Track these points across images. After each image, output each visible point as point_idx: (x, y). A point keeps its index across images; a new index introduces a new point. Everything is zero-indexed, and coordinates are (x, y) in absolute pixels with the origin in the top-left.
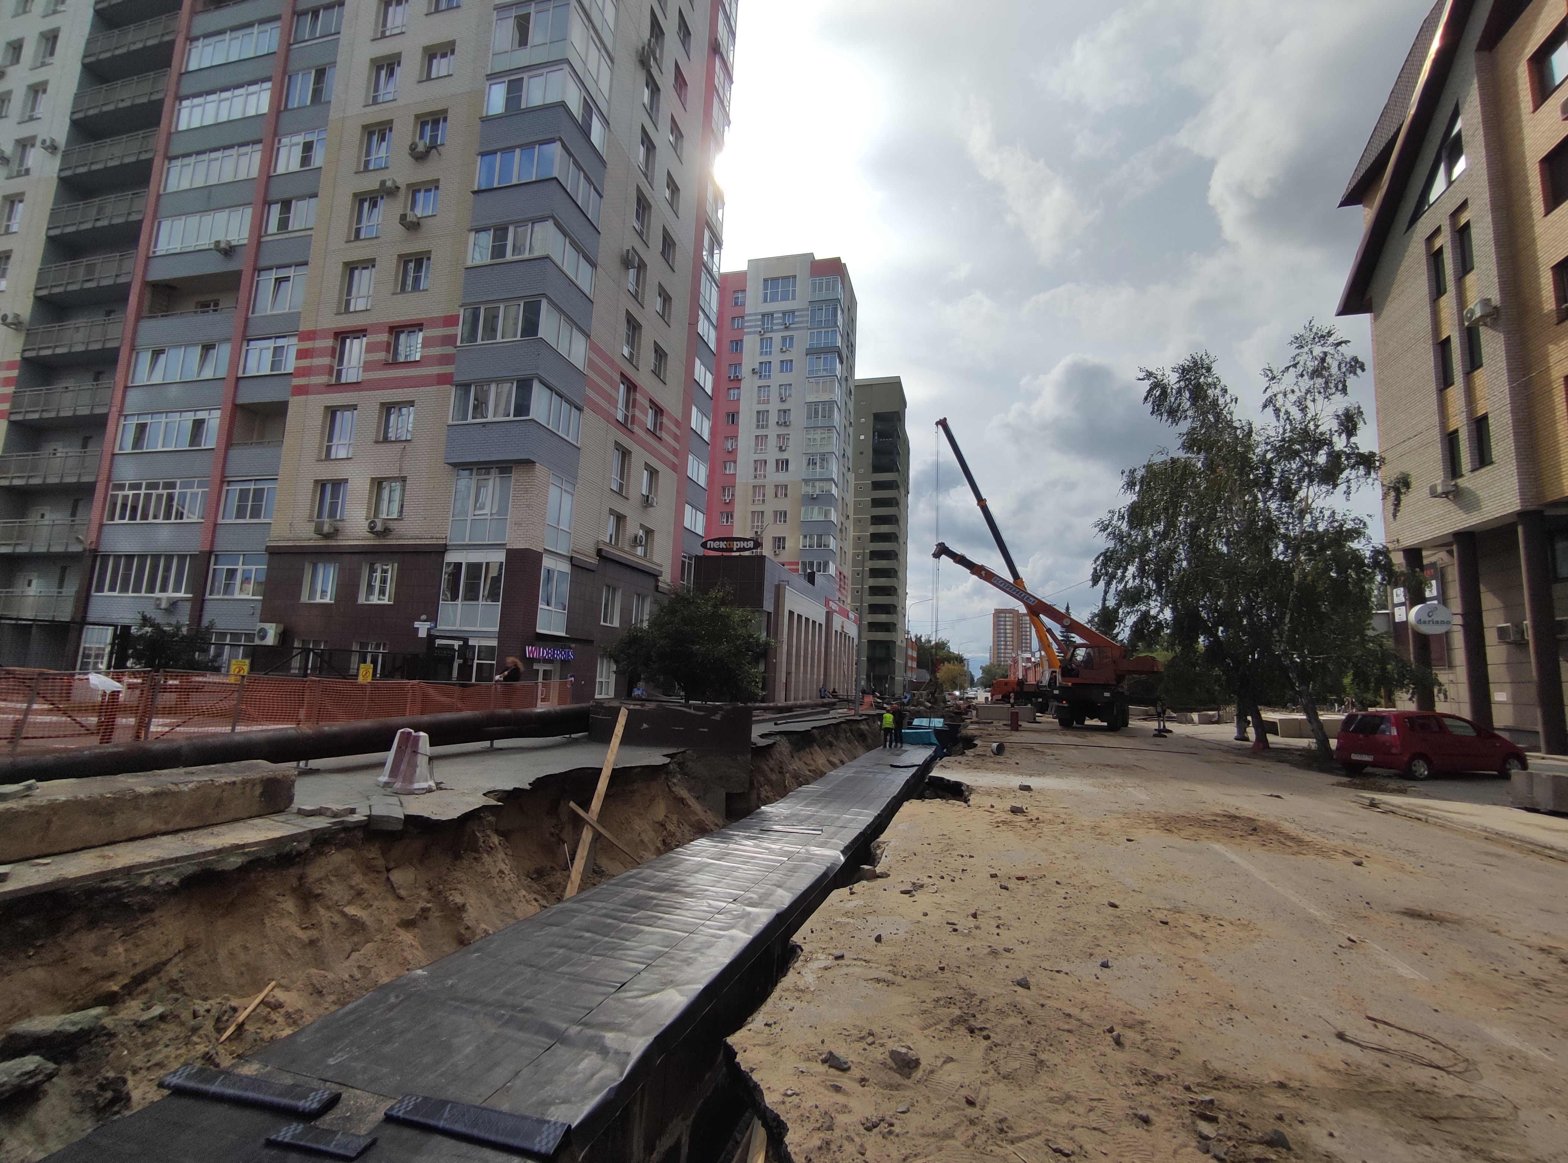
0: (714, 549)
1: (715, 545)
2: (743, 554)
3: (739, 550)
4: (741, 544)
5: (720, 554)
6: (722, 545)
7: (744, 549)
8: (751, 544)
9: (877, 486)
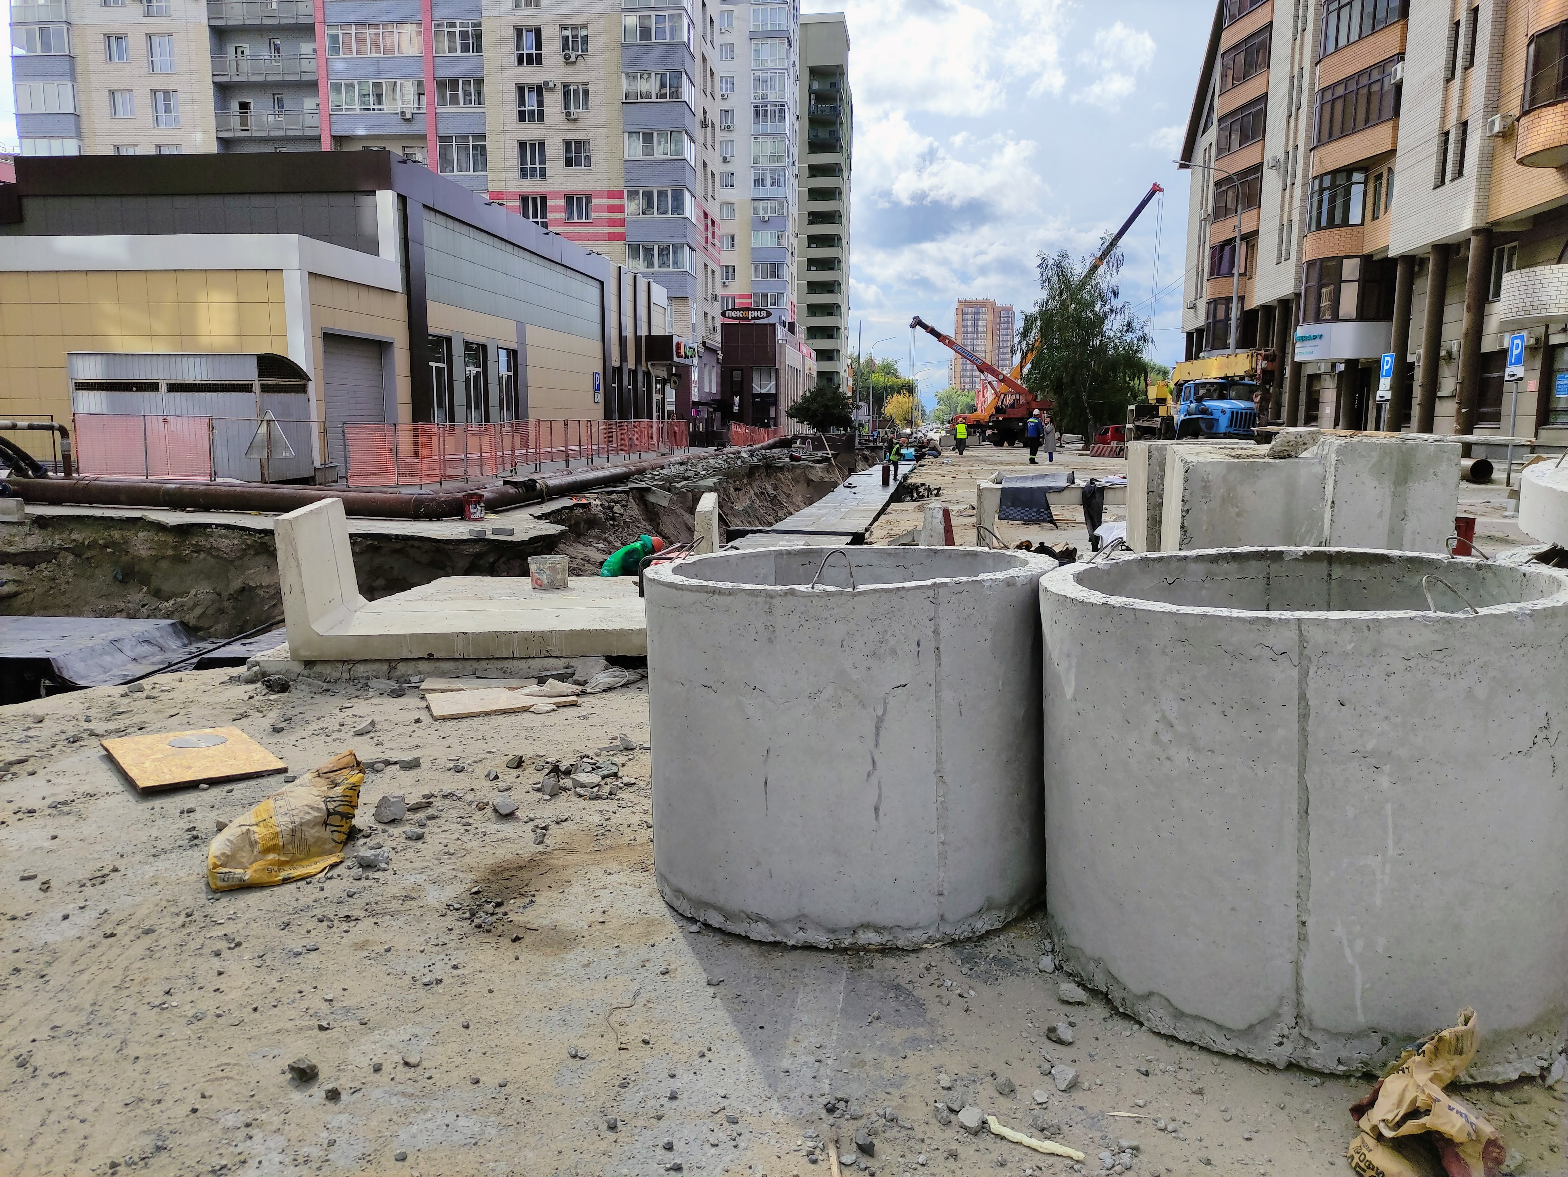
0: (732, 318)
1: (734, 314)
2: (757, 321)
3: (754, 318)
4: (756, 314)
5: (737, 322)
6: (739, 314)
7: (758, 318)
8: (764, 314)
9: (815, 171)
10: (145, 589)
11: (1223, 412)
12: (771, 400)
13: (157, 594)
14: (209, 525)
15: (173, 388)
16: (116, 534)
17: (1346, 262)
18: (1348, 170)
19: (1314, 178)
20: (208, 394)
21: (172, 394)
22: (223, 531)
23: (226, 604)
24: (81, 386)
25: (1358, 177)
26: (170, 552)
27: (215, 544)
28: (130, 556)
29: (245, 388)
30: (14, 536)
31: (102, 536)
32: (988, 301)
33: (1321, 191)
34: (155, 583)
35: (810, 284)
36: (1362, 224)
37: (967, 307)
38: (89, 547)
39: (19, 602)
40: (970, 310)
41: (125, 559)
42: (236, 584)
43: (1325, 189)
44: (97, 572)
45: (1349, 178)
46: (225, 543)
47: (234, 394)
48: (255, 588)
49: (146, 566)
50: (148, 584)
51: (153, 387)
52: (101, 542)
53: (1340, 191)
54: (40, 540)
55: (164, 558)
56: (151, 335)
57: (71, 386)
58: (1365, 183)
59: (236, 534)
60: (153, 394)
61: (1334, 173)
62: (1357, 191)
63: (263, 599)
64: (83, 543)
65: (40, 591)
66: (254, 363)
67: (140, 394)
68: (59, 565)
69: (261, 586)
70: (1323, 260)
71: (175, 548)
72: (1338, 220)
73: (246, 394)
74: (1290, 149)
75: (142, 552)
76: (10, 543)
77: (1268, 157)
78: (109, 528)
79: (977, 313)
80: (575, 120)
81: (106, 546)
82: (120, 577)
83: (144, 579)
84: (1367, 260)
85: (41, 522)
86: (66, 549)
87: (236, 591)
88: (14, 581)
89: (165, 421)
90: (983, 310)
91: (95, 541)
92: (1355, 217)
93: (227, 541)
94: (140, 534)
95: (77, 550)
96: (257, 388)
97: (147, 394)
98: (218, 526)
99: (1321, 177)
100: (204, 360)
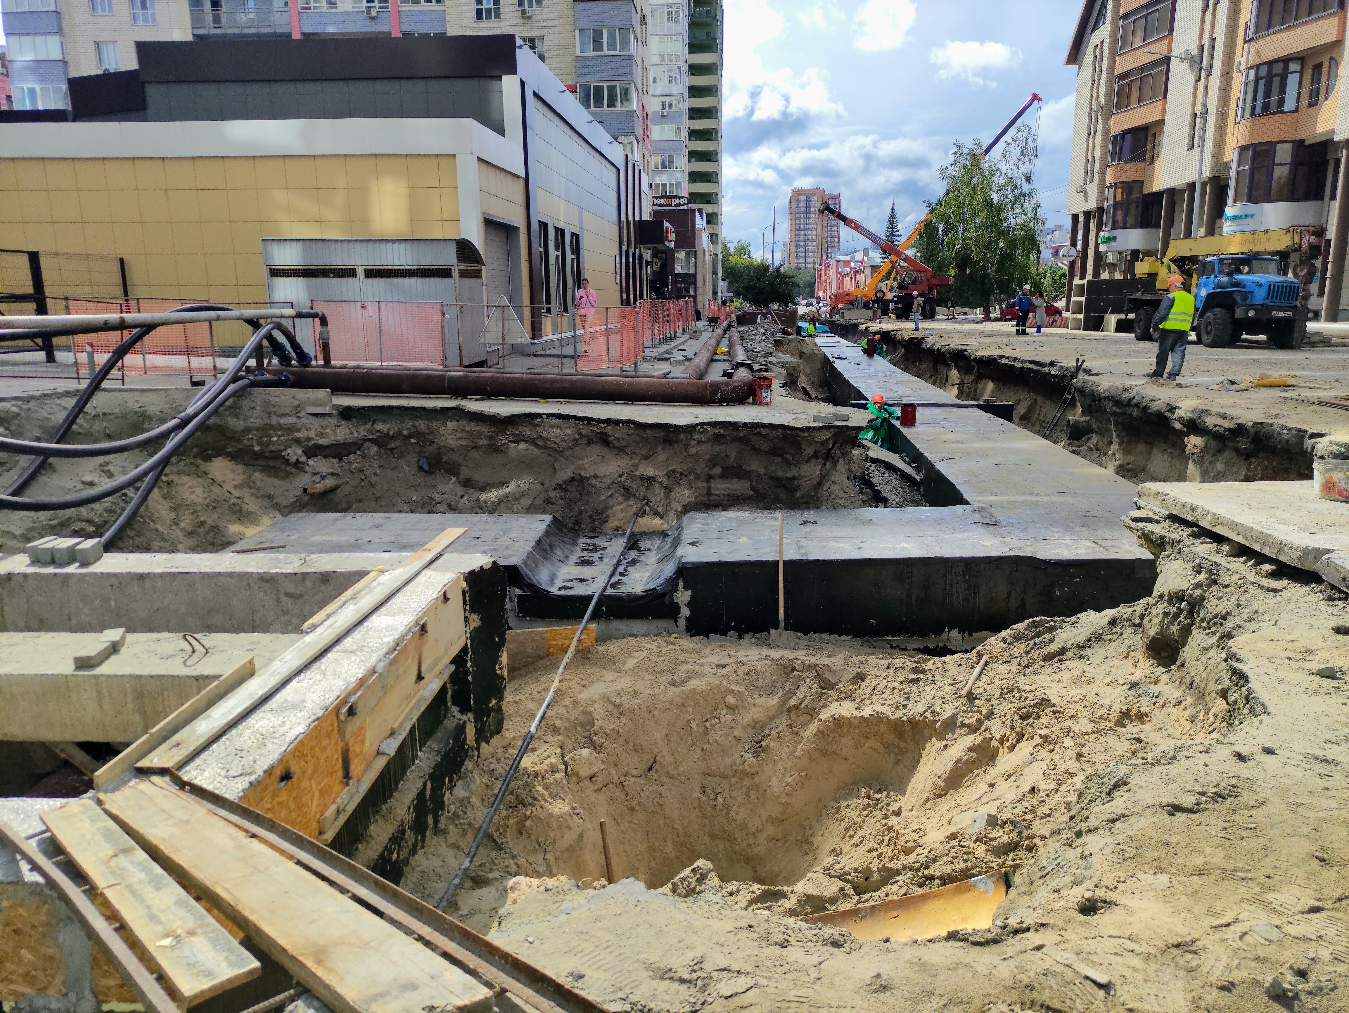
0: (657, 205)
1: (658, 201)
2: (680, 208)
3: (676, 205)
4: (678, 201)
5: (664, 209)
6: (663, 201)
7: (680, 205)
8: (685, 201)
9: (694, 70)
10: (454, 479)
11: (1259, 285)
12: (691, 279)
13: (468, 483)
14: (539, 415)
15: (371, 273)
16: (422, 425)
17: (1279, 146)
18: (1286, 61)
19: (1249, 68)
20: (407, 280)
21: (370, 280)
22: (556, 421)
23: (552, 494)
24: (276, 273)
25: (1294, 67)
26: (484, 442)
27: (544, 434)
28: (435, 446)
29: (444, 273)
30: (325, 428)
31: (406, 427)
32: (818, 190)
33: (1257, 79)
34: (465, 472)
35: (691, 174)
36: (1297, 110)
37: (799, 195)
38: (393, 438)
39: (339, 495)
40: (803, 198)
41: (431, 449)
42: (565, 474)
43: (1261, 78)
44: (401, 462)
45: (1286, 67)
46: (554, 433)
47: (433, 280)
48: (589, 478)
49: (456, 457)
50: (456, 474)
51: (350, 273)
52: (405, 432)
53: (1276, 81)
54: (348, 431)
55: (476, 447)
56: (321, 222)
57: (266, 272)
58: (1301, 72)
59: (571, 423)
60: (350, 280)
61: (1271, 63)
62: (1293, 80)
63: (599, 490)
64: (388, 434)
65: (354, 483)
66: (453, 249)
67: (337, 280)
68: (364, 456)
69: (596, 477)
70: (1256, 145)
71: (490, 438)
72: (1273, 108)
73: (446, 280)
74: (1206, 41)
75: (451, 442)
76: (322, 435)
77: (1177, 50)
78: (415, 418)
79: (808, 201)
80: (530, 18)
81: (410, 436)
82: (426, 467)
83: (453, 470)
84: (1299, 145)
85: (347, 414)
86: (369, 440)
87: (564, 482)
88: (333, 474)
89: (363, 307)
90: (814, 198)
91: (399, 433)
92: (1289, 104)
93: (558, 431)
94: (449, 424)
95: (381, 441)
96: (456, 274)
97: (344, 280)
98: (549, 415)
99: (1257, 67)
100: (402, 245)
